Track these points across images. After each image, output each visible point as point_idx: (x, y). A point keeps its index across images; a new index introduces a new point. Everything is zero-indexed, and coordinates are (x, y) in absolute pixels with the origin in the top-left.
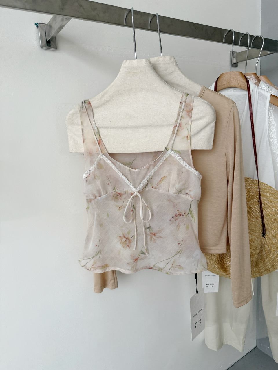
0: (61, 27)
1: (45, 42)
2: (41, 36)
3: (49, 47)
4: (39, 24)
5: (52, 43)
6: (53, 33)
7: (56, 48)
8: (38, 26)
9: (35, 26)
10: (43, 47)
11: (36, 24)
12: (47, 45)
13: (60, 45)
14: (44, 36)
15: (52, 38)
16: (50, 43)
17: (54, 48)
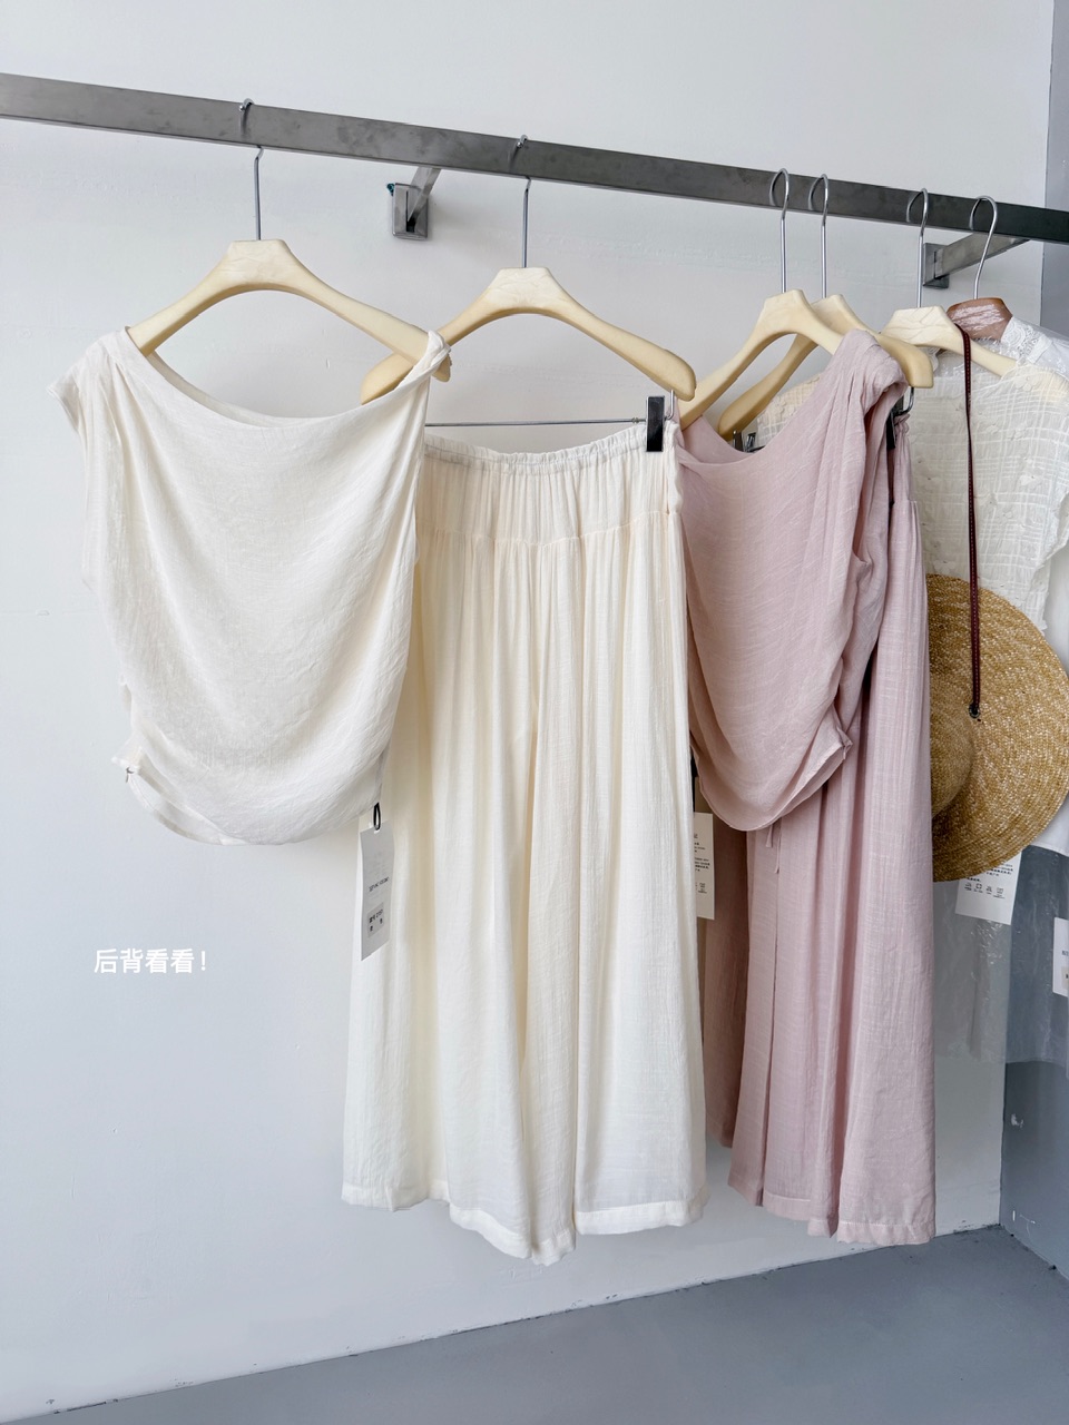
1: (403, 223)
2: (397, 211)
3: (410, 235)
4: (395, 188)
5: (418, 219)
6: (418, 201)
7: (426, 235)
8: (392, 191)
9: (388, 191)
10: (398, 234)
11: (390, 187)
12: (408, 230)
13: (437, 229)
14: (403, 211)
15: (416, 214)
16: (415, 223)
17: (420, 235)
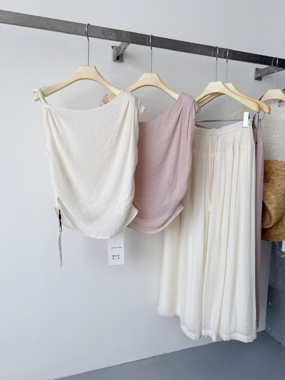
0: (125, 49)
1: (116, 58)
2: (114, 54)
3: (118, 61)
5: (120, 58)
6: (120, 52)
7: (122, 61)
8: (113, 48)
10: (114, 60)
13: (125, 59)
14: (116, 54)
15: (120, 55)
16: (119, 58)
17: (121, 61)
